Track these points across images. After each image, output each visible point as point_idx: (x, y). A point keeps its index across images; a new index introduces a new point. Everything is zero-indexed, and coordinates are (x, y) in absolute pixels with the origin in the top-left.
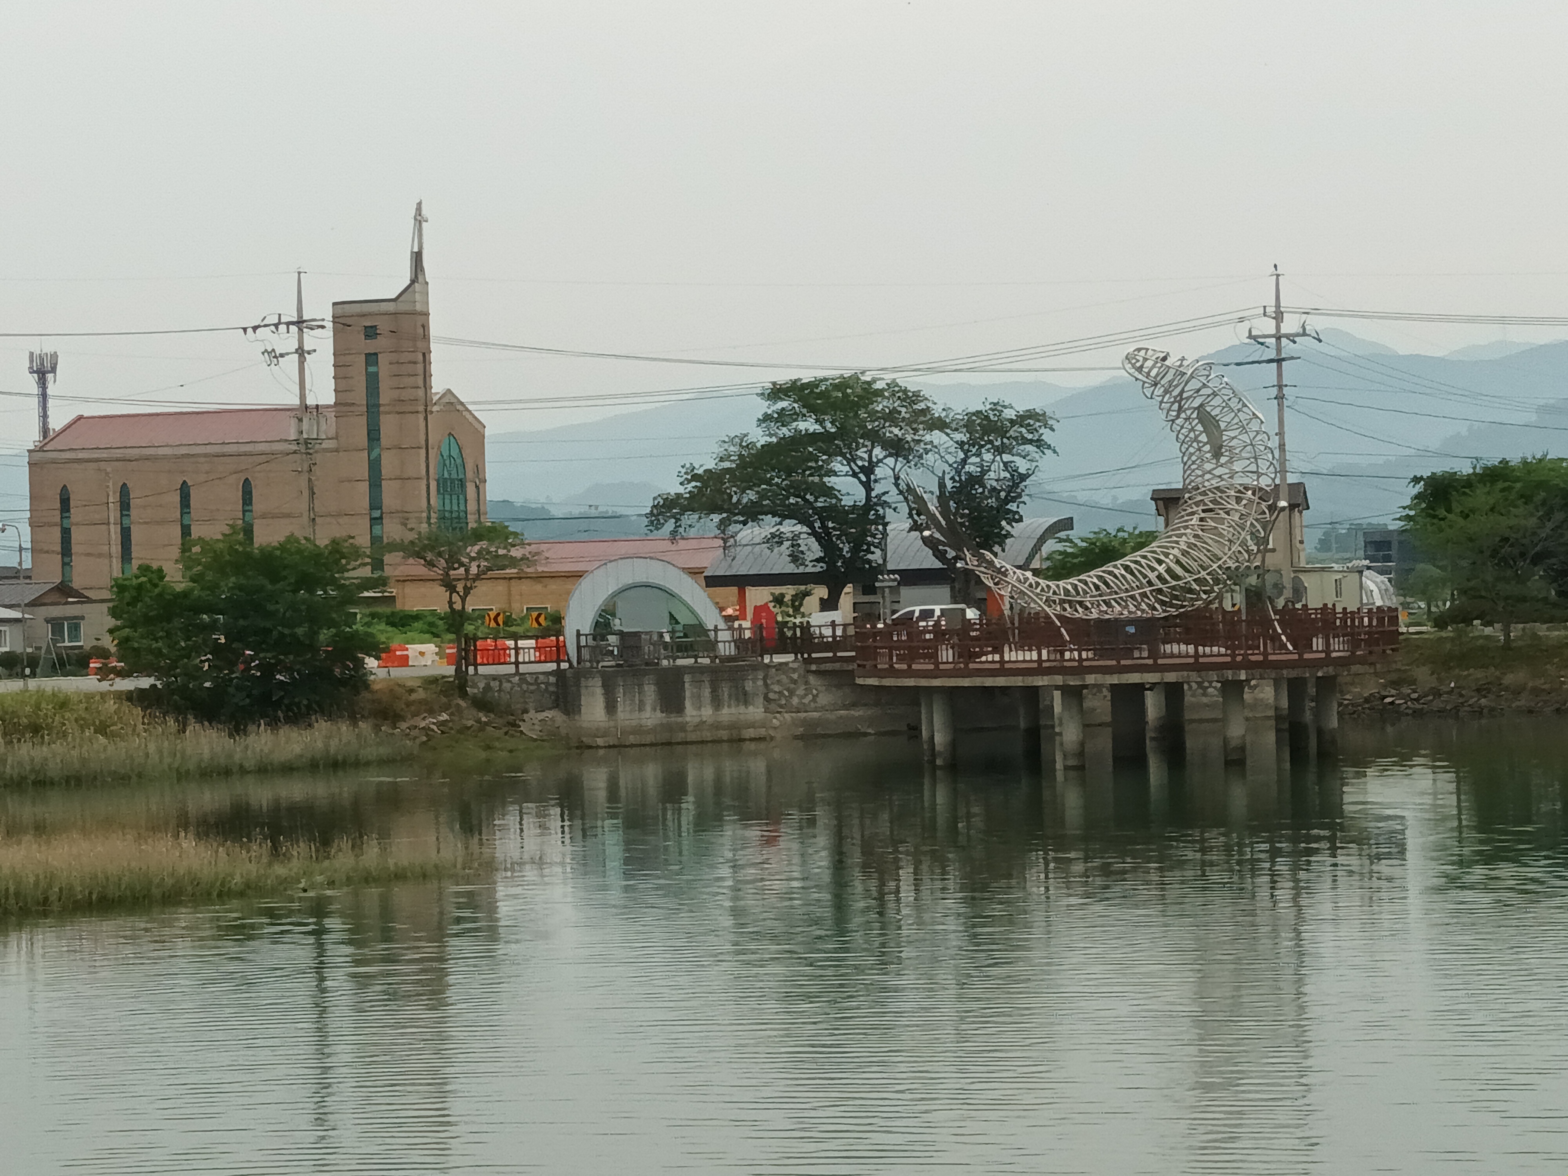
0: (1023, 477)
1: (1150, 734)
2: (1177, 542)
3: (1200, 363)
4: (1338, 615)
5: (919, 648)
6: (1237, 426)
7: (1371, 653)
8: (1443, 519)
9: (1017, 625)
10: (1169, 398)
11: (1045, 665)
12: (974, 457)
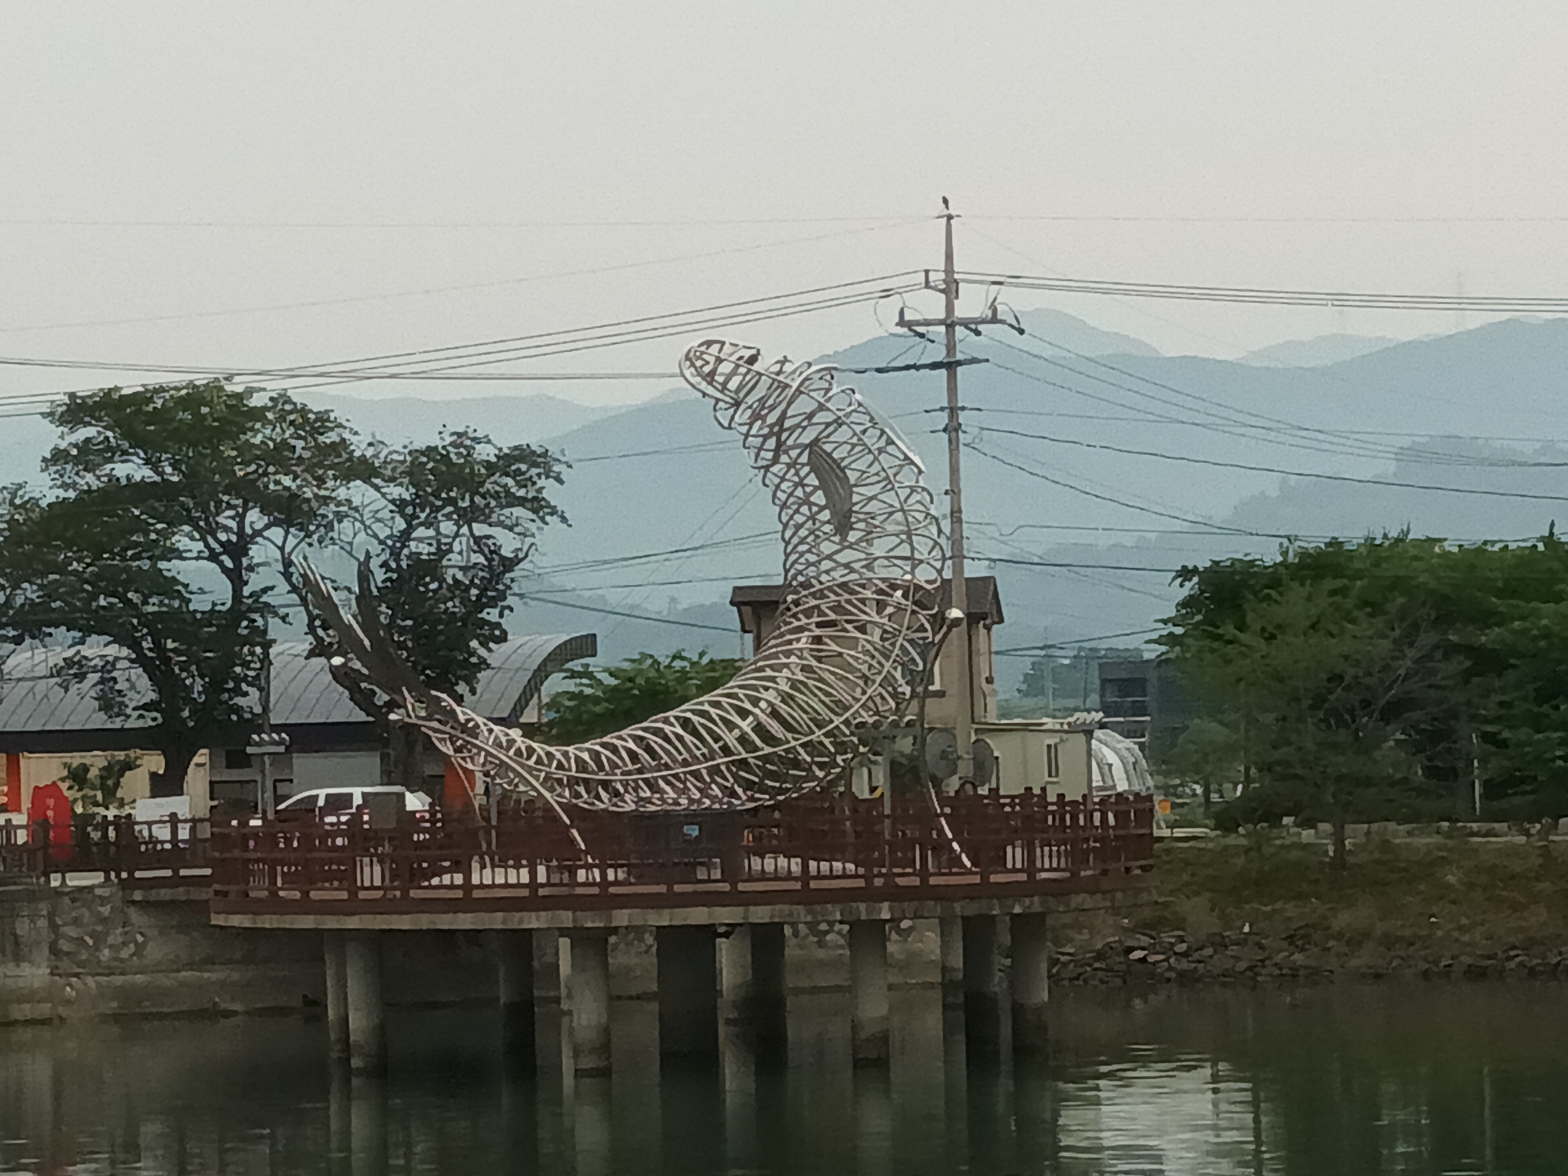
0: (510, 564)
1: (726, 1012)
2: (773, 679)
3: (814, 368)
4: (1050, 808)
5: (323, 862)
6: (876, 479)
7: (1105, 872)
8: (1230, 642)
9: (494, 822)
10: (761, 429)
11: (541, 892)
12: (422, 528)
